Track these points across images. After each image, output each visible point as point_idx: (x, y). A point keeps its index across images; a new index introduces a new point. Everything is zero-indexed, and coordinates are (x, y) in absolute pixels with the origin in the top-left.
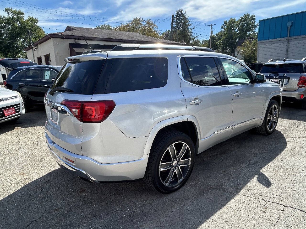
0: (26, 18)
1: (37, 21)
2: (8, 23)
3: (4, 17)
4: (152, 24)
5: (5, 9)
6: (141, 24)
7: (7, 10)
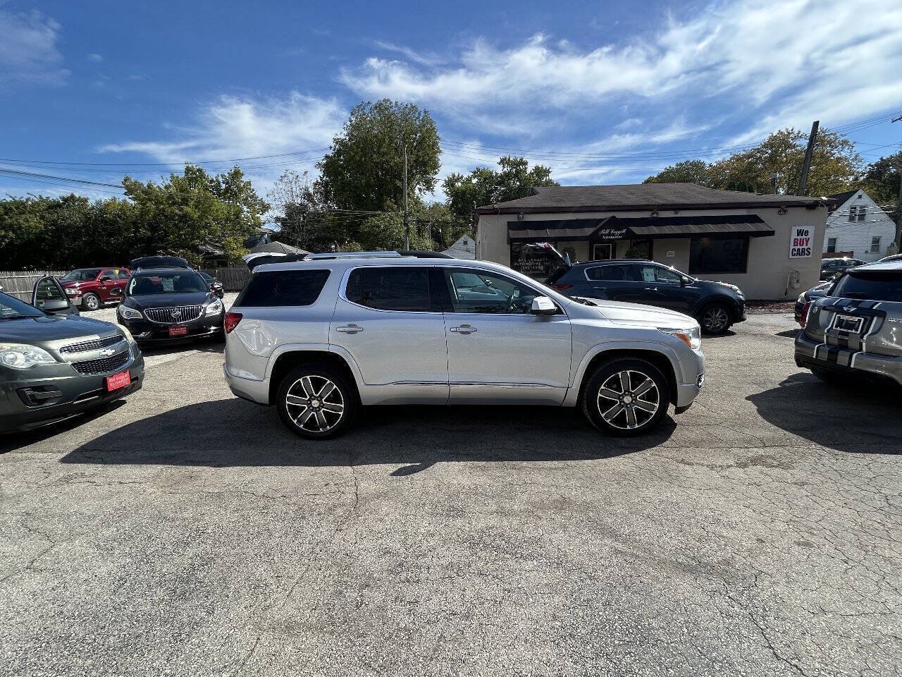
0: (530, 168)
1: (547, 172)
2: (500, 183)
3: (497, 174)
4: (830, 143)
5: (499, 161)
6: (791, 146)
7: (503, 162)
